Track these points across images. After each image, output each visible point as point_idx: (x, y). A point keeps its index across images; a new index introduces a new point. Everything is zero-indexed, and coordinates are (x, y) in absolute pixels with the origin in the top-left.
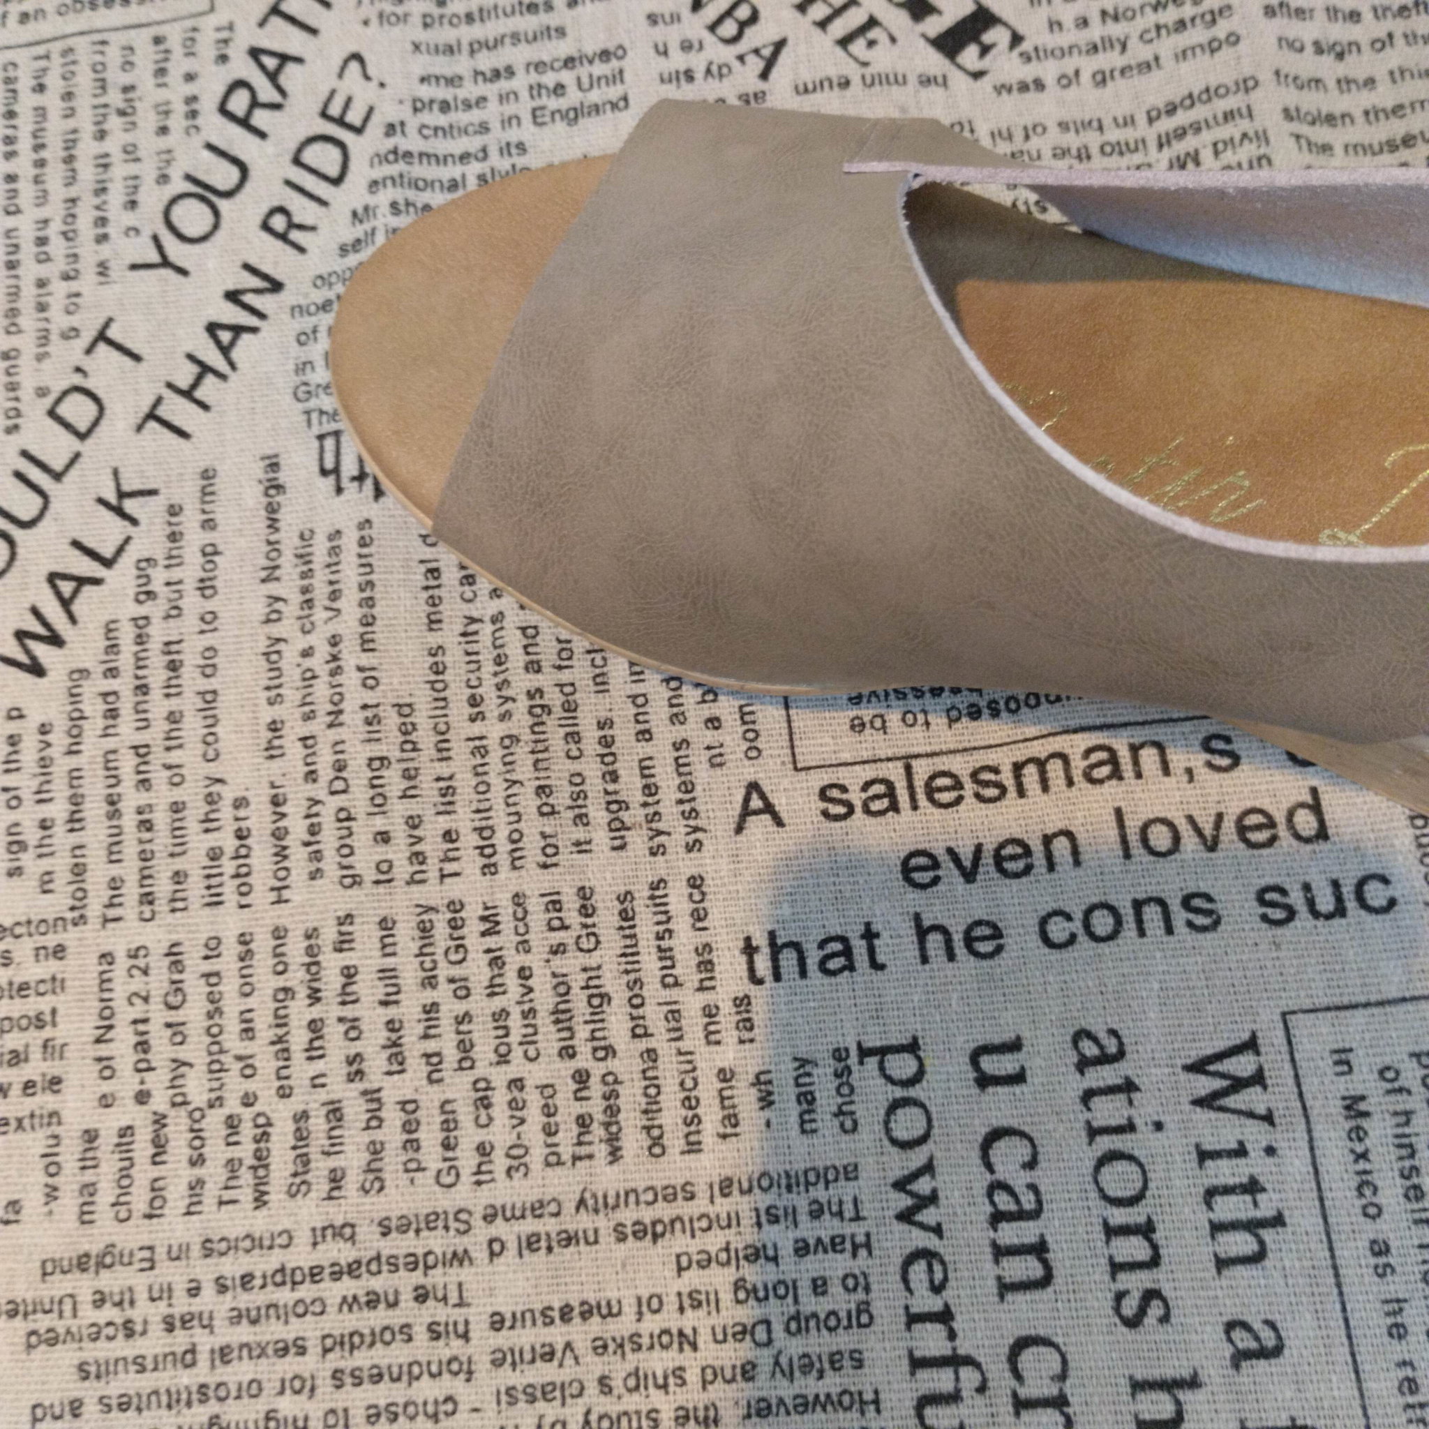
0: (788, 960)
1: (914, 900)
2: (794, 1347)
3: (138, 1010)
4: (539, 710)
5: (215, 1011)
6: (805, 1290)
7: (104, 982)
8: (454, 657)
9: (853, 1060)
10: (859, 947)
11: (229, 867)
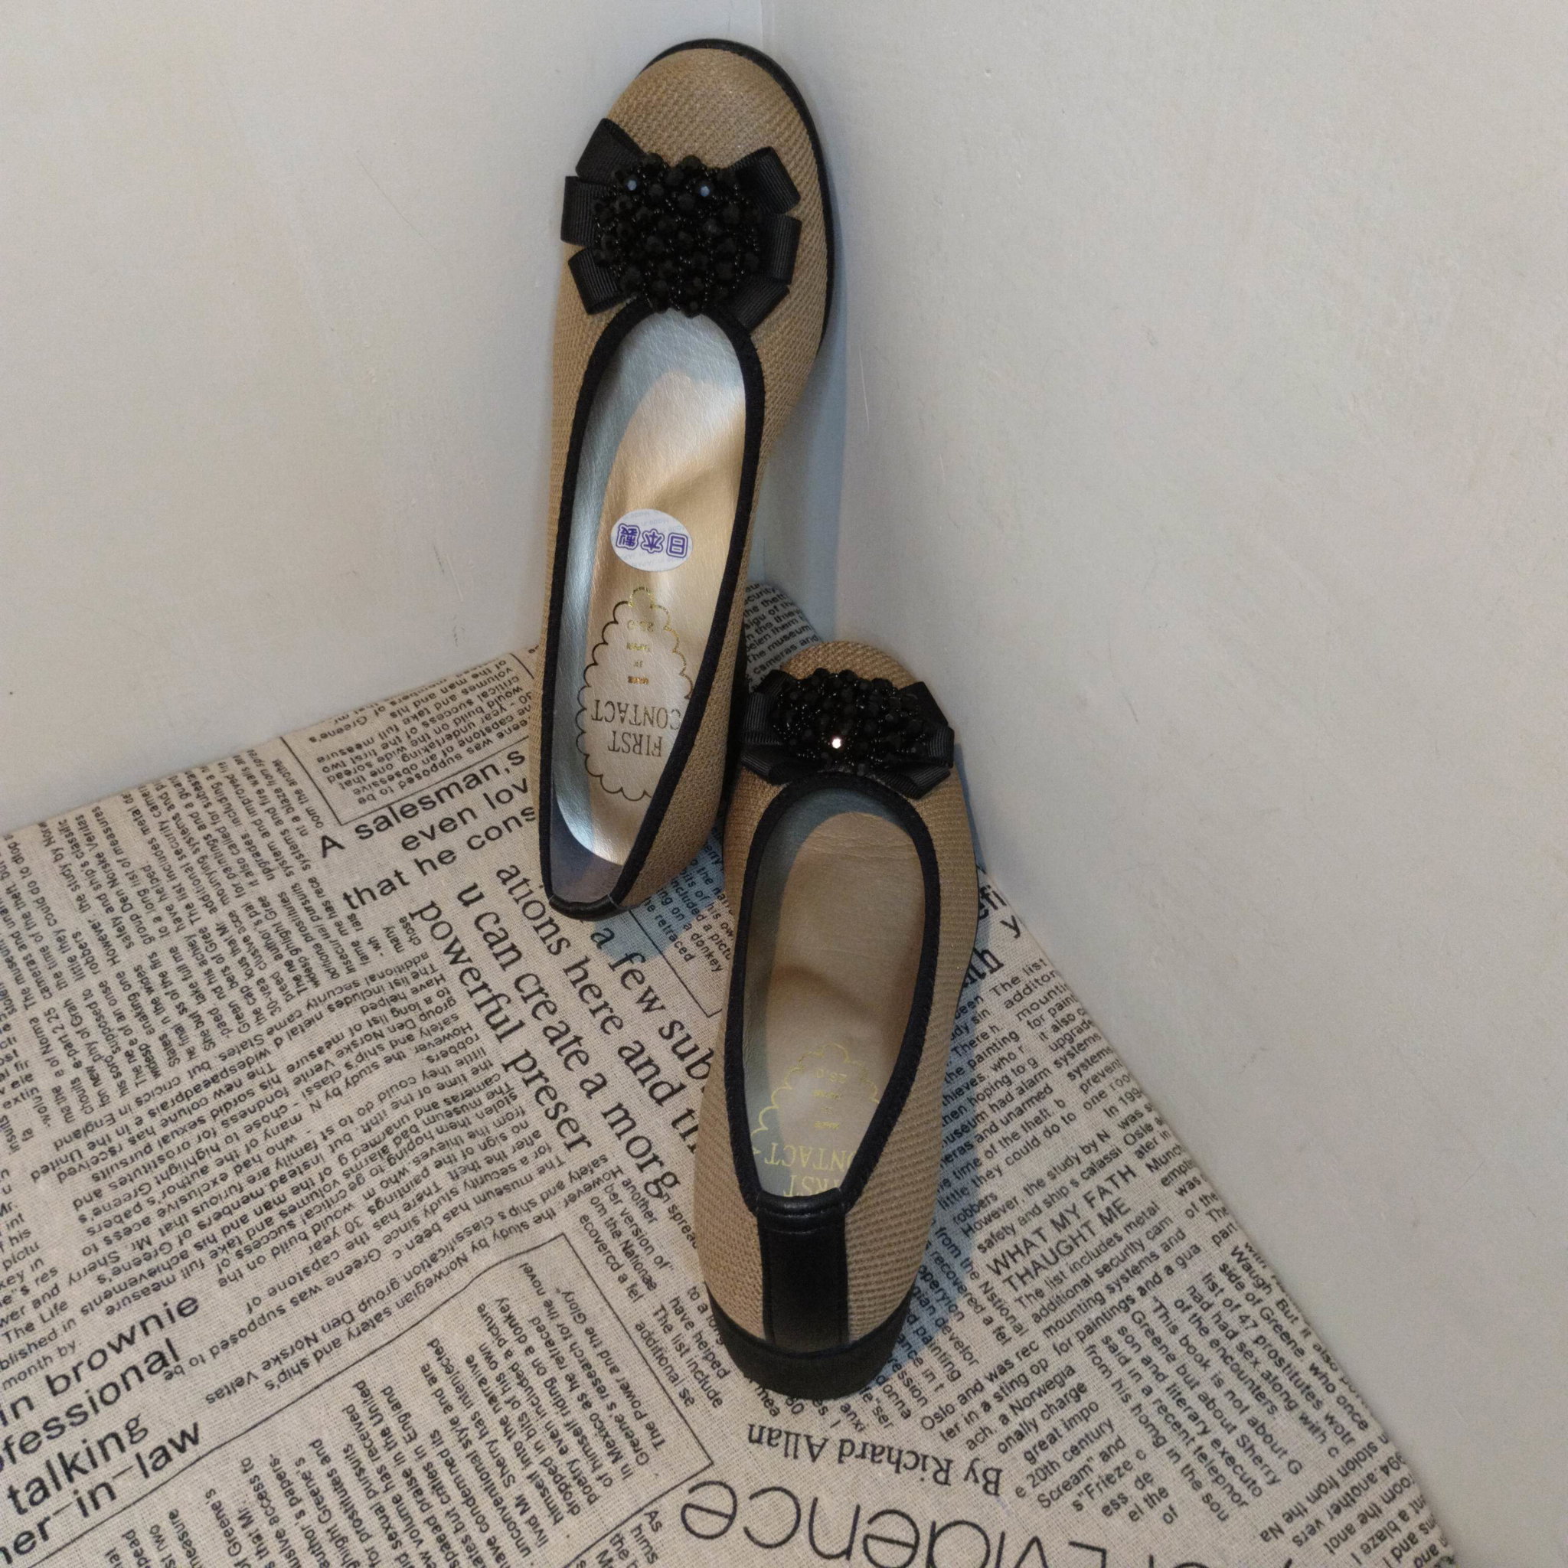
0: (366, 896)
1: (412, 855)
2: (426, 1025)
3: (60, 1033)
4: (212, 844)
5: (99, 1017)
6: (422, 1004)
7: (37, 1031)
8: (161, 839)
9: (409, 920)
10: (396, 881)
11: (81, 961)
